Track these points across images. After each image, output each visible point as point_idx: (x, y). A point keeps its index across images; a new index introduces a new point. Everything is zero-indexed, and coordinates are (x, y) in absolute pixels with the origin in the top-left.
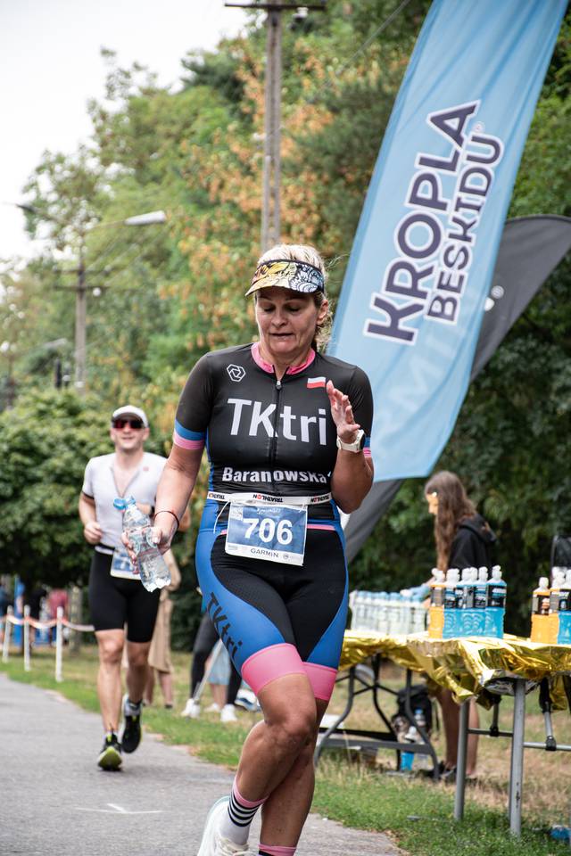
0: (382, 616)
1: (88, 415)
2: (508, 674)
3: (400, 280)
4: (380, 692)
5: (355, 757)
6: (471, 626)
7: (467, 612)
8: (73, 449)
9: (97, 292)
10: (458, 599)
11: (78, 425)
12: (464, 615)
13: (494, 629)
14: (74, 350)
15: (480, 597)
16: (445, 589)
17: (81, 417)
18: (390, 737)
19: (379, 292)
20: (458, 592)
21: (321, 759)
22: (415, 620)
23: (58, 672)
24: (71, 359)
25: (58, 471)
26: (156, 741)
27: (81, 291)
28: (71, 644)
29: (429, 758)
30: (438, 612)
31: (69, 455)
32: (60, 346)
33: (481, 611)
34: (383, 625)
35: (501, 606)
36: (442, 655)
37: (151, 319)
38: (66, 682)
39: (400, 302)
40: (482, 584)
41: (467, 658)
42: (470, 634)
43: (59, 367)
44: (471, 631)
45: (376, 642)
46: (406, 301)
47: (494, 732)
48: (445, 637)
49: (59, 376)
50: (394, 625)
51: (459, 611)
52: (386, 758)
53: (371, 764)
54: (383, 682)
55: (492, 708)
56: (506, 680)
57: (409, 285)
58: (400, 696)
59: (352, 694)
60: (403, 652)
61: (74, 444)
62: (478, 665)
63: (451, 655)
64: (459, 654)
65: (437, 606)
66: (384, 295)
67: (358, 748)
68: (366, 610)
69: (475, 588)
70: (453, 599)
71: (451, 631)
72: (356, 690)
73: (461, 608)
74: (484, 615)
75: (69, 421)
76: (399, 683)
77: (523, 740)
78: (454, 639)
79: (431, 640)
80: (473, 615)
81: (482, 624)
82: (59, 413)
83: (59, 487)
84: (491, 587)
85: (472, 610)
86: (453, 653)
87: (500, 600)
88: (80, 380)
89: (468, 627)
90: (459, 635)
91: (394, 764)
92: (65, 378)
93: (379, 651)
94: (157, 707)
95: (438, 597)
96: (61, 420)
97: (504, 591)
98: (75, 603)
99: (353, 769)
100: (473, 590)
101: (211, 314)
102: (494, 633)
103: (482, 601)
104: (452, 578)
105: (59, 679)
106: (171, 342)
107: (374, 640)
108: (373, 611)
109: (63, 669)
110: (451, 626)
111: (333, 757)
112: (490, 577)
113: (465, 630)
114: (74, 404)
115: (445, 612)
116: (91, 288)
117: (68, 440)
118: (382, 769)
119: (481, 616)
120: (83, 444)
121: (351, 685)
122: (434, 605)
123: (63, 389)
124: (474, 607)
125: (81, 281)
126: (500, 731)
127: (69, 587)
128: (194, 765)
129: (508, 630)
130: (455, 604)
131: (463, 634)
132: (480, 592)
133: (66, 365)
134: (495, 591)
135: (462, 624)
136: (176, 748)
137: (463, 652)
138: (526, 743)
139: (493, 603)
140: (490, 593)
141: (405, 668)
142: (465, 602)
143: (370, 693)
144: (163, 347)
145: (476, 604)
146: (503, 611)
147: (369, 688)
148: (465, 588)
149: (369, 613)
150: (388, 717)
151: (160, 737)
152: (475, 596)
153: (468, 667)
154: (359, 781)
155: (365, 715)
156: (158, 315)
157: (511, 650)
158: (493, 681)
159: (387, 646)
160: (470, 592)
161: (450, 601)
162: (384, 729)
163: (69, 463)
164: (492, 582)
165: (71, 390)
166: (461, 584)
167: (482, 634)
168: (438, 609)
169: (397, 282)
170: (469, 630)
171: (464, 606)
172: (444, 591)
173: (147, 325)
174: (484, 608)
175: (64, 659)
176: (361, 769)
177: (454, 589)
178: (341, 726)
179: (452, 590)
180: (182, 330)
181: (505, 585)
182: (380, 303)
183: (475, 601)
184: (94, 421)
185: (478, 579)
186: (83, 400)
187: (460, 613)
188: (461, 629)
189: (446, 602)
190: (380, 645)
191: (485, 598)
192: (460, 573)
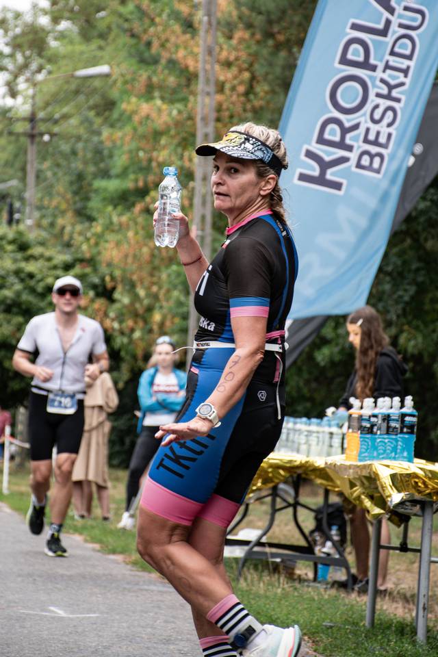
0: (303, 439)
1: (37, 251)
2: (417, 496)
3: (330, 134)
4: (300, 509)
5: (275, 569)
6: (385, 451)
7: (381, 438)
8: (22, 280)
9: (46, 138)
10: (373, 426)
11: (28, 259)
12: (378, 440)
13: (405, 454)
14: (24, 191)
15: (393, 424)
16: (361, 416)
17: (30, 252)
18: (308, 550)
19: (310, 144)
20: (373, 419)
21: (245, 569)
22: (333, 444)
23: (5, 484)
24: (22, 199)
25: (9, 302)
26: (94, 550)
27: (32, 137)
28: (18, 460)
29: (344, 570)
30: (354, 438)
31: (18, 287)
32: (12, 187)
33: (394, 437)
34: (304, 447)
35: (412, 433)
36: (357, 477)
37: (96, 164)
38: (12, 494)
39: (329, 154)
40: (395, 412)
41: (379, 480)
42: (383, 458)
43: (11, 206)
44: (385, 455)
45: (297, 463)
46: (334, 153)
47: (404, 548)
48: (360, 460)
49: (11, 213)
50: (314, 448)
51: (373, 436)
52: (304, 569)
53: (291, 575)
54: (303, 499)
55: (403, 526)
56: (414, 502)
57: (337, 138)
58: (318, 513)
59: (274, 511)
60: (322, 473)
61: (23, 275)
62: (389, 488)
63: (365, 477)
64: (373, 476)
65: (353, 432)
66: (315, 148)
67: (278, 560)
68: (288, 434)
69: (389, 416)
70: (368, 425)
71: (366, 454)
72: (278, 507)
73: (376, 434)
74: (397, 441)
75: (19, 256)
76: (317, 501)
77: (430, 556)
78: (368, 462)
79: (348, 463)
80: (386, 441)
81: (395, 449)
82: (10, 248)
83: (9, 317)
84: (403, 416)
85: (386, 436)
86: (368, 475)
87: (411, 427)
88: (29, 218)
89: (382, 451)
90: (373, 458)
91: (311, 575)
92: (16, 216)
93: (299, 471)
94: (95, 519)
95: (355, 424)
96: (12, 255)
97: (415, 419)
98: (22, 423)
99: (273, 579)
100: (387, 418)
101: (150, 160)
102: (405, 457)
103: (395, 428)
104: (368, 407)
105: (5, 491)
106: (113, 185)
107: (295, 461)
108: (294, 435)
109: (9, 482)
110: (367, 450)
111: (256, 568)
112: (402, 406)
113: (379, 455)
114: (24, 239)
115: (361, 438)
116: (42, 135)
117: (17, 273)
118: (300, 580)
119: (394, 442)
120: (31, 276)
121: (274, 503)
122: (351, 430)
123: (14, 227)
124: (388, 433)
125: (33, 128)
126: (410, 546)
127: (16, 408)
128: (128, 572)
129: (418, 454)
130: (370, 430)
131: (377, 458)
132: (394, 420)
133: (17, 205)
134: (407, 419)
135: (375, 448)
136: (112, 557)
137: (377, 475)
138: (433, 559)
139: (405, 430)
140: (403, 421)
141: (323, 487)
142: (379, 429)
143: (290, 510)
144: (105, 190)
145: (389, 430)
146: (414, 438)
147: (289, 505)
148: (380, 416)
149: (291, 436)
150: (307, 531)
151: (97, 546)
152: (388, 423)
153: (380, 489)
154: (279, 591)
155: (285, 530)
156: (102, 160)
157: (421, 473)
158: (402, 503)
159: (307, 468)
160: (384, 420)
161: (365, 427)
162: (302, 542)
163: (18, 294)
164: (404, 410)
165: (22, 227)
166: (376, 411)
167: (395, 459)
168: (356, 435)
169: (327, 136)
170: (382, 454)
171: (379, 432)
172: (360, 418)
173: (91, 169)
174: (397, 435)
175: (10, 474)
176: (281, 581)
177: (370, 417)
178: (264, 540)
179: (367, 418)
180: (123, 174)
181: (416, 414)
182: (310, 154)
183: (388, 427)
184: (42, 256)
185: (391, 408)
186: (32, 236)
187: (375, 439)
188: (375, 454)
189: (361, 428)
190: (301, 466)
191: (398, 425)
192: (375, 402)
